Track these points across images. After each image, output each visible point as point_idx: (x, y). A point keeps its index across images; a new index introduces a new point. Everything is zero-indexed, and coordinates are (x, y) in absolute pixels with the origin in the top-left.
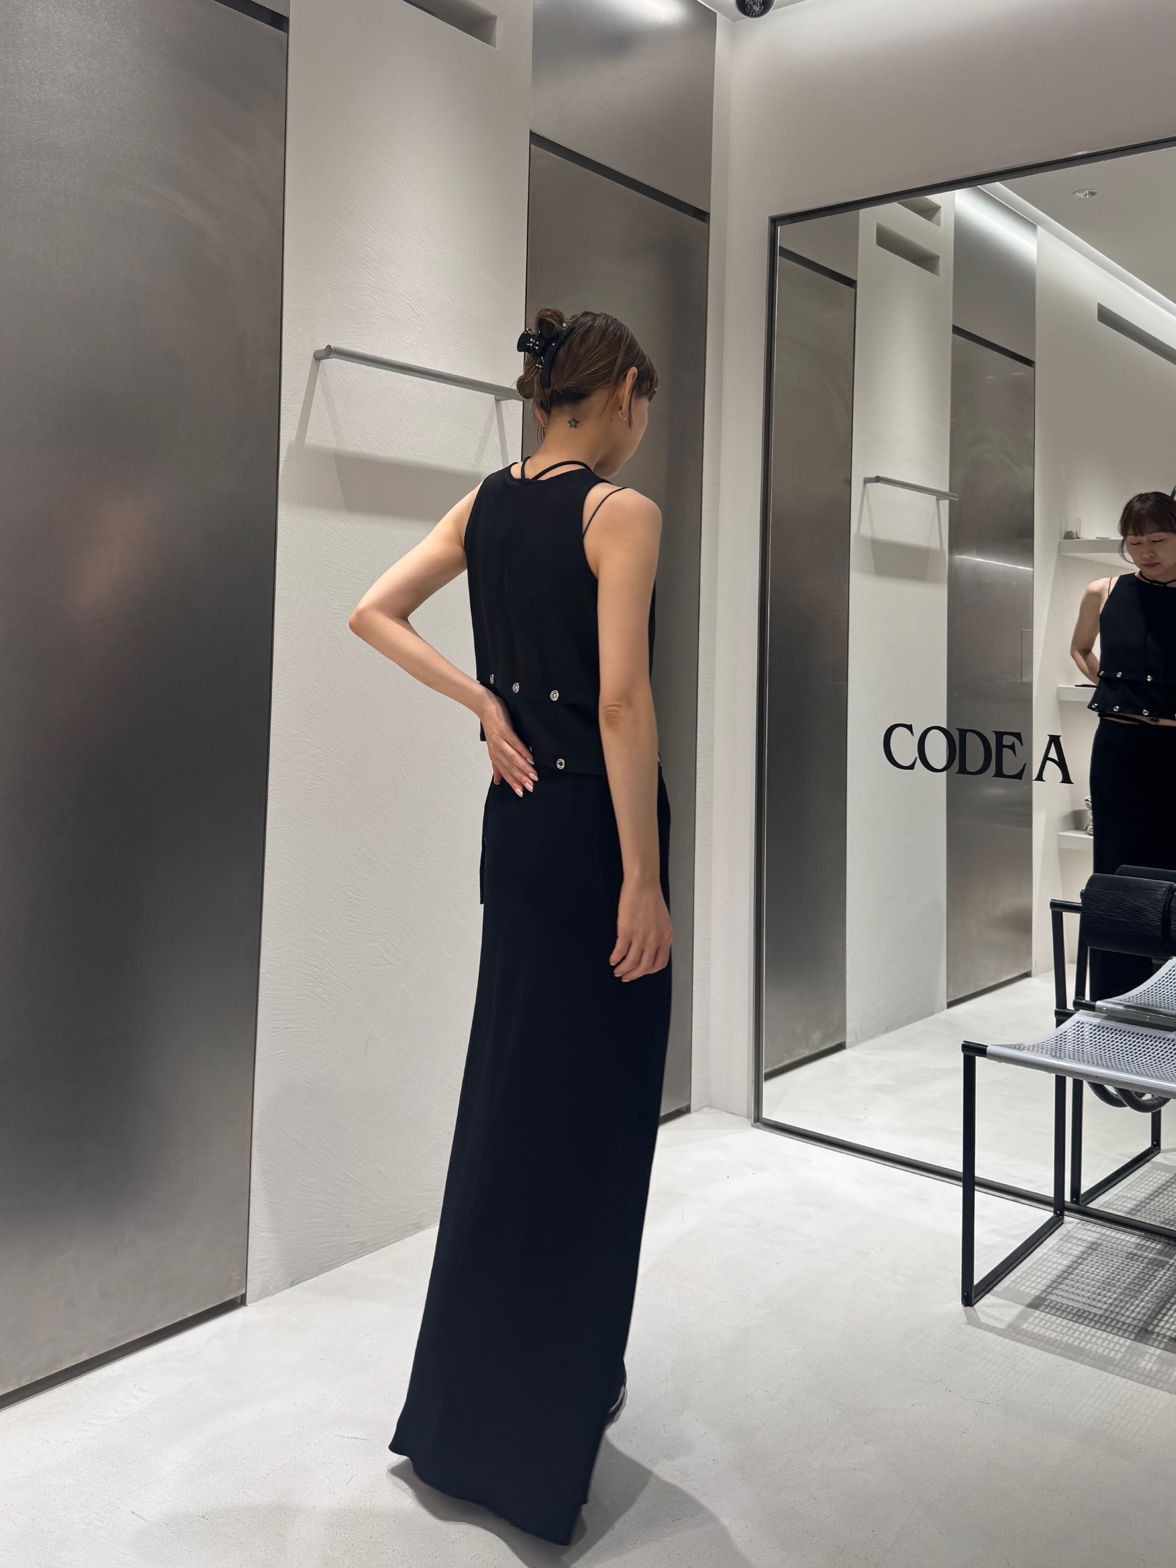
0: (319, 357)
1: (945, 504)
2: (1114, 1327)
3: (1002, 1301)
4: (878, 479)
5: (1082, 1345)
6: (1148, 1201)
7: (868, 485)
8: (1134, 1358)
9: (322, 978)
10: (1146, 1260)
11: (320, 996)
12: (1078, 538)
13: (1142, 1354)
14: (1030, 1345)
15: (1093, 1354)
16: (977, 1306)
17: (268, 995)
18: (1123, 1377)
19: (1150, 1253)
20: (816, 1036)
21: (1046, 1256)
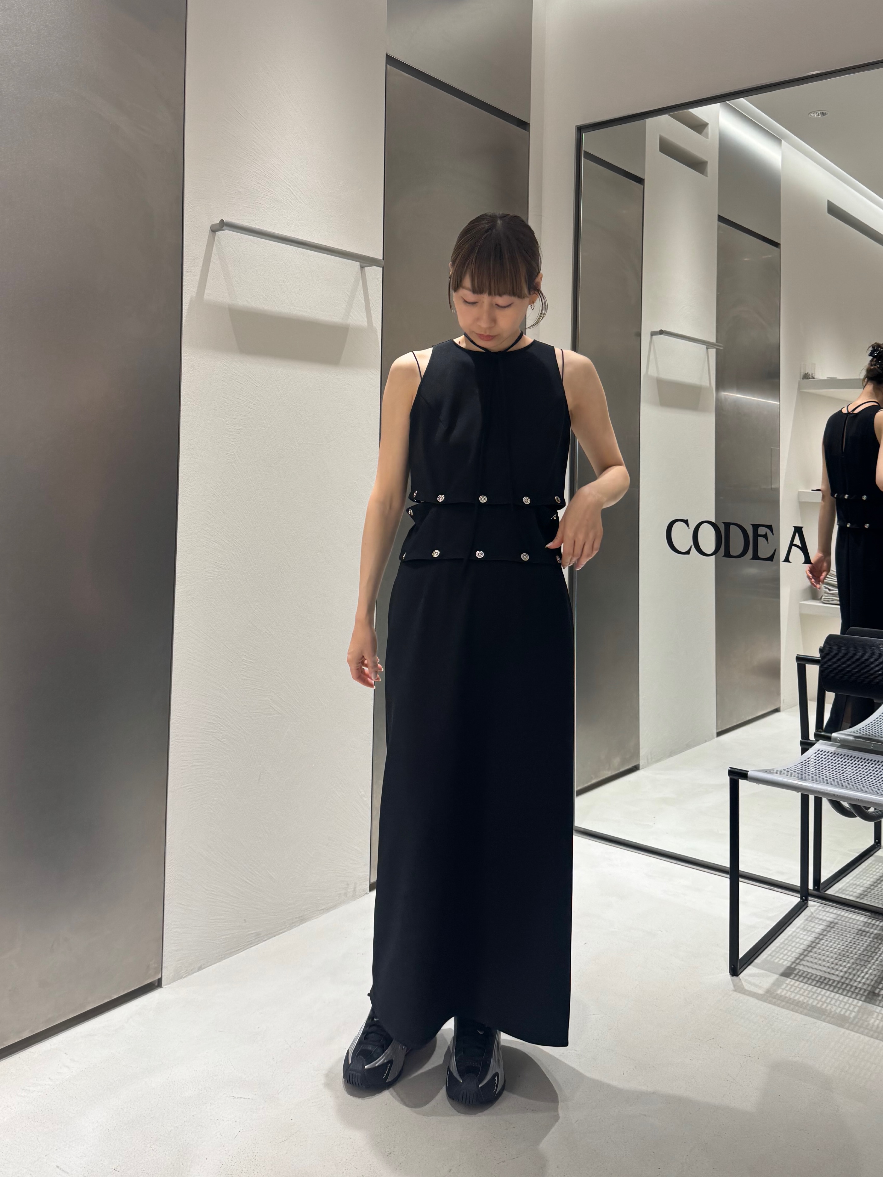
0: (214, 230)
1: (713, 352)
2: (849, 991)
3: (762, 971)
4: (661, 332)
5: (824, 1007)
6: (872, 887)
7: (654, 337)
8: (865, 1016)
9: (222, 726)
10: (873, 935)
11: (220, 740)
12: (813, 378)
13: (871, 1013)
14: (783, 1007)
15: (833, 1013)
16: (741, 976)
17: (177, 741)
18: (857, 1032)
19: (875, 929)
20: (616, 761)
21: (795, 933)
